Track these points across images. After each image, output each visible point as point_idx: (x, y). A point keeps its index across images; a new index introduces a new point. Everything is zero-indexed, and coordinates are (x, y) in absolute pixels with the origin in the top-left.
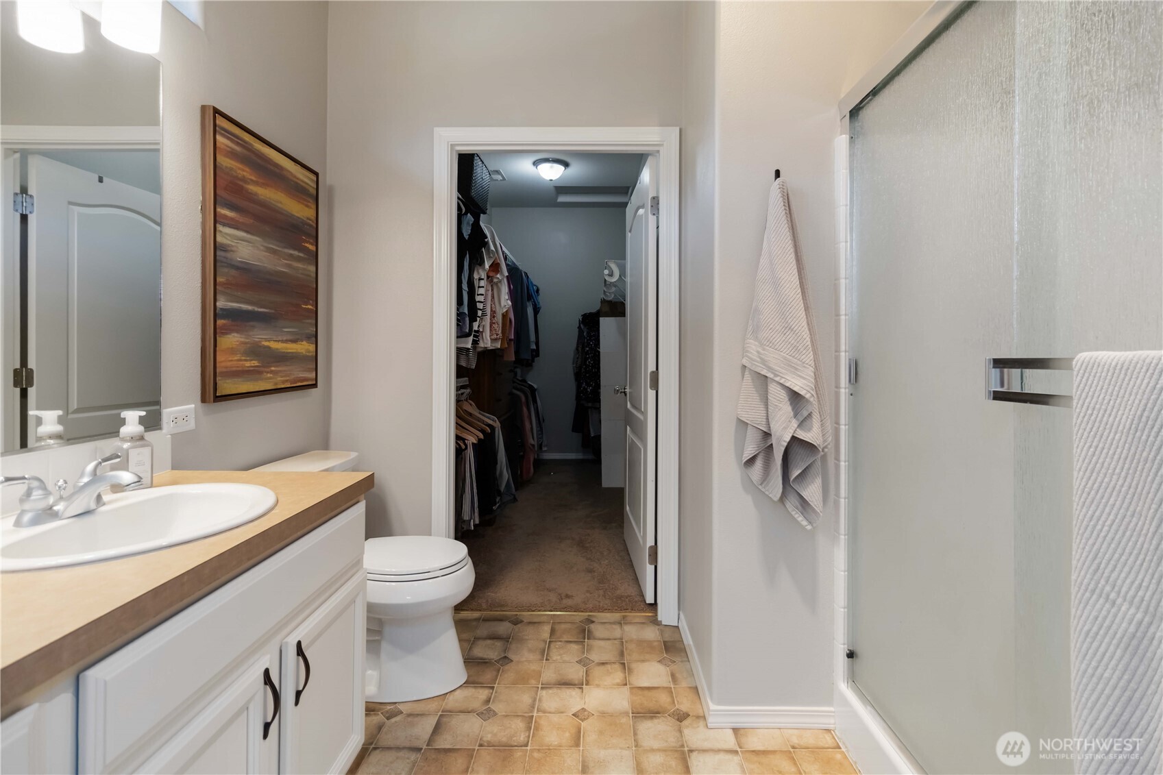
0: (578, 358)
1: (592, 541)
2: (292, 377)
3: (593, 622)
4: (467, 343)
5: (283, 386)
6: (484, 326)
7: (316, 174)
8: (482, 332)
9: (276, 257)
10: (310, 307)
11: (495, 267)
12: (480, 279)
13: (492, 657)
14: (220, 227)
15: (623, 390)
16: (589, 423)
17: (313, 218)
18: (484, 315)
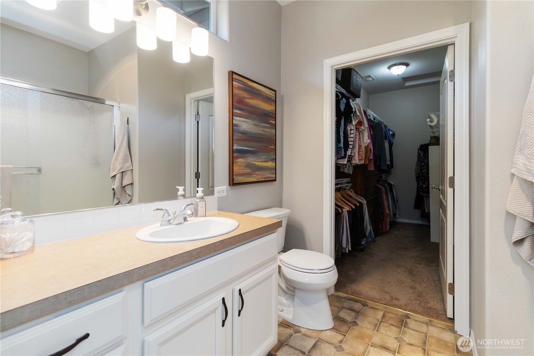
0: (418, 169)
1: (417, 271)
2: (265, 176)
3: (409, 318)
4: (344, 161)
5: (261, 180)
6: (354, 153)
7: (275, 91)
8: (354, 156)
9: (258, 127)
10: (273, 147)
11: (360, 123)
12: (351, 130)
13: (348, 320)
14: (235, 117)
15: (438, 188)
16: (424, 204)
17: (274, 110)
18: (354, 147)
